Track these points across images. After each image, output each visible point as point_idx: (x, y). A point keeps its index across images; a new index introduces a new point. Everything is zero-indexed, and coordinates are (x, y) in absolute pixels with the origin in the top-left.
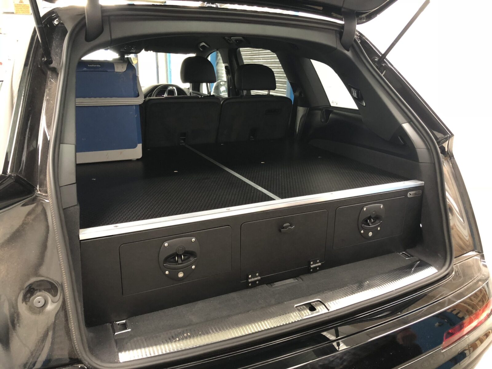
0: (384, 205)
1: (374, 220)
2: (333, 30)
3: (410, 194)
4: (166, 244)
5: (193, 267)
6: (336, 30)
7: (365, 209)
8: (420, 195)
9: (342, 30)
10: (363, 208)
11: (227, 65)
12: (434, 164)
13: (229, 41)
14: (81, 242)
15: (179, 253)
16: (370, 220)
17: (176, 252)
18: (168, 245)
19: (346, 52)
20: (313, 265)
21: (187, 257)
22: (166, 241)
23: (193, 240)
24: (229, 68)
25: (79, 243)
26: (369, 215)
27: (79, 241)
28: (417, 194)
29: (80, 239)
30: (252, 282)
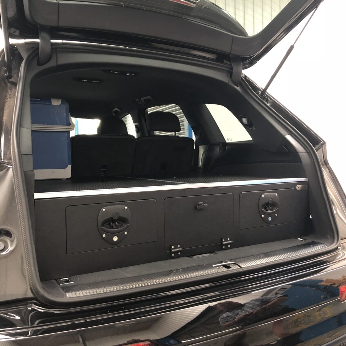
0: (278, 194)
1: (272, 208)
2: (225, 70)
3: (298, 187)
4: (104, 210)
5: (126, 233)
6: (227, 70)
7: (263, 196)
8: (306, 189)
9: (232, 71)
10: (261, 195)
11: (137, 124)
12: (314, 163)
13: (138, 102)
14: (36, 200)
15: (114, 218)
16: (269, 207)
17: (112, 217)
18: (106, 210)
19: (236, 87)
20: (224, 242)
21: (120, 224)
22: (103, 207)
23: (126, 208)
24: (138, 126)
25: (33, 201)
26: (267, 201)
27: (33, 199)
28: (304, 188)
29: (35, 198)
30: (174, 252)
